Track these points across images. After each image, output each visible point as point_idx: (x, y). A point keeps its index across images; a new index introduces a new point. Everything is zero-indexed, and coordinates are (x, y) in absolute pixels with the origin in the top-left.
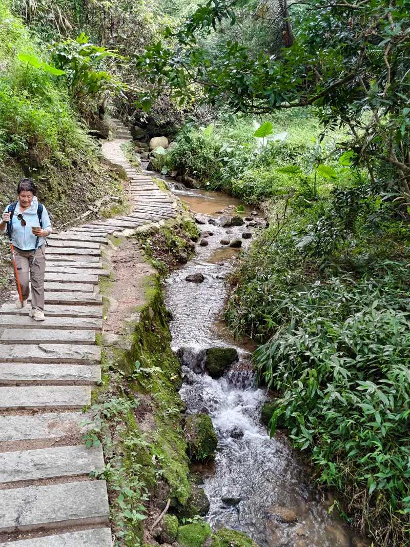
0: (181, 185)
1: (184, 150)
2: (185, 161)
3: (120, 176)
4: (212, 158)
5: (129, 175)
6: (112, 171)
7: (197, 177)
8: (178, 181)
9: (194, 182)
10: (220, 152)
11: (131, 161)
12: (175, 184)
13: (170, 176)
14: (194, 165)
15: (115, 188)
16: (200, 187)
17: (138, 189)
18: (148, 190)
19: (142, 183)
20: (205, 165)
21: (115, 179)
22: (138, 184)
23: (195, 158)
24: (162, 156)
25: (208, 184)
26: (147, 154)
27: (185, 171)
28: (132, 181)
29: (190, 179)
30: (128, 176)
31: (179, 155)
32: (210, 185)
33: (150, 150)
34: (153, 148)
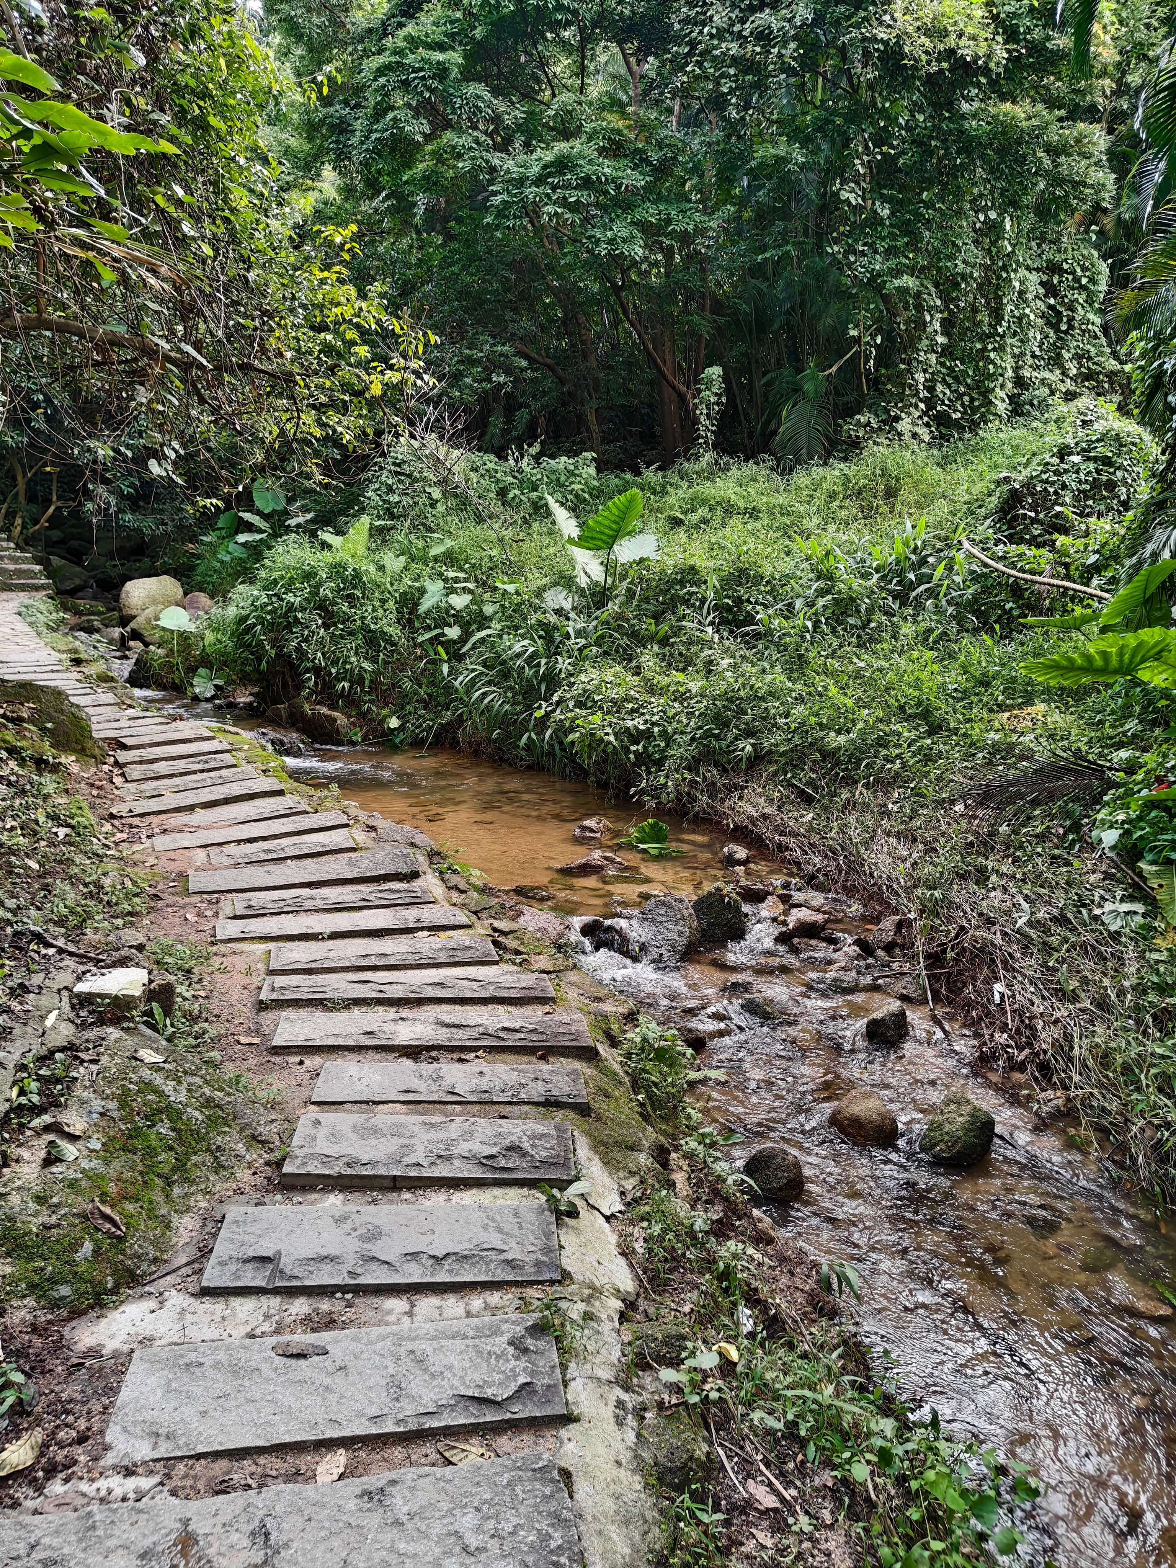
0: (293, 737)
1: (291, 608)
2: (299, 649)
3: (62, 743)
4: (394, 631)
5: (101, 730)
6: (18, 721)
7: (351, 702)
8: (275, 722)
9: (341, 719)
10: (422, 609)
11: (77, 662)
12: (272, 735)
13: (232, 706)
14: (335, 662)
15: (54, 817)
16: (365, 738)
17: (171, 801)
18: (227, 801)
19: (182, 765)
20: (374, 660)
21: (40, 764)
22: (162, 768)
23: (333, 636)
24: (183, 636)
25: (394, 723)
26: (116, 632)
27: (300, 685)
28: (123, 756)
29: (324, 710)
30: (95, 735)
31: (271, 627)
32: (402, 728)
33: (124, 621)
34: (133, 612)
